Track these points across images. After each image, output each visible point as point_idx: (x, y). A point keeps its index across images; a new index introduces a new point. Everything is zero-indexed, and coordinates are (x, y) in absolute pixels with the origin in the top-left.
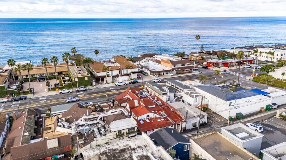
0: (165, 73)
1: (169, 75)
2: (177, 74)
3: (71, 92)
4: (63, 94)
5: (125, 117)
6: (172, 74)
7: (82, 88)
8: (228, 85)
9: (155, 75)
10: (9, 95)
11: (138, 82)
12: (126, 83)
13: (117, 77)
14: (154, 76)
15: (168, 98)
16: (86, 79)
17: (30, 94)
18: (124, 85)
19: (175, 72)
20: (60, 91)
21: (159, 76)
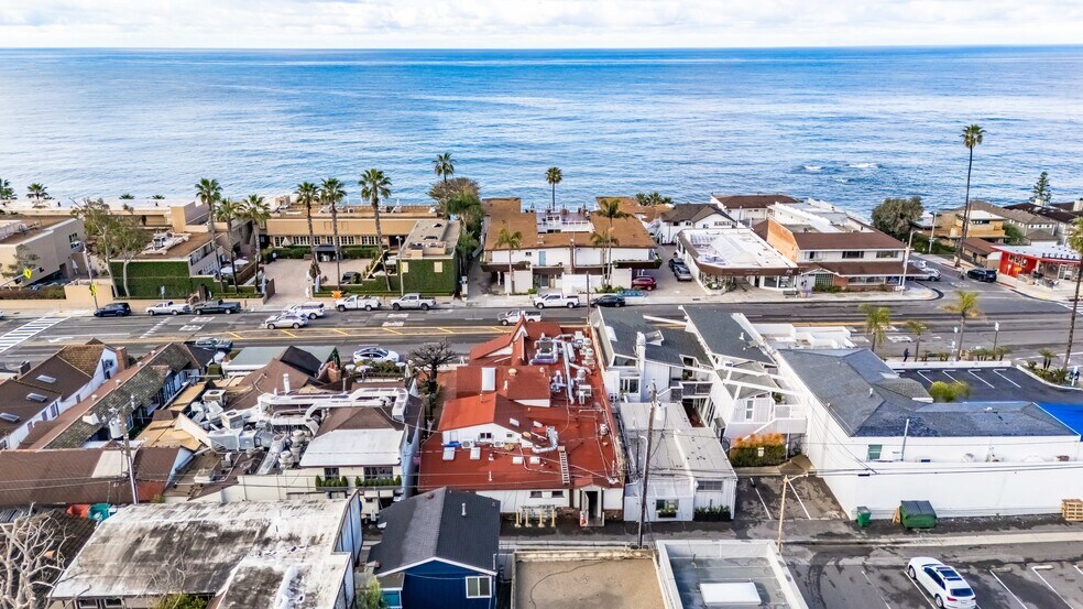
0: (762, 279)
1: (777, 289)
2: (818, 289)
3: (373, 309)
4: (346, 310)
5: (384, 422)
6: (795, 289)
7: (411, 298)
8: (1019, 367)
9: (714, 286)
10: (198, 294)
11: (622, 304)
12: (575, 301)
13: (559, 276)
14: (710, 286)
15: (629, 378)
16: (438, 268)
17: (254, 296)
18: (567, 307)
19: (812, 282)
20: (341, 301)
21: (731, 290)
